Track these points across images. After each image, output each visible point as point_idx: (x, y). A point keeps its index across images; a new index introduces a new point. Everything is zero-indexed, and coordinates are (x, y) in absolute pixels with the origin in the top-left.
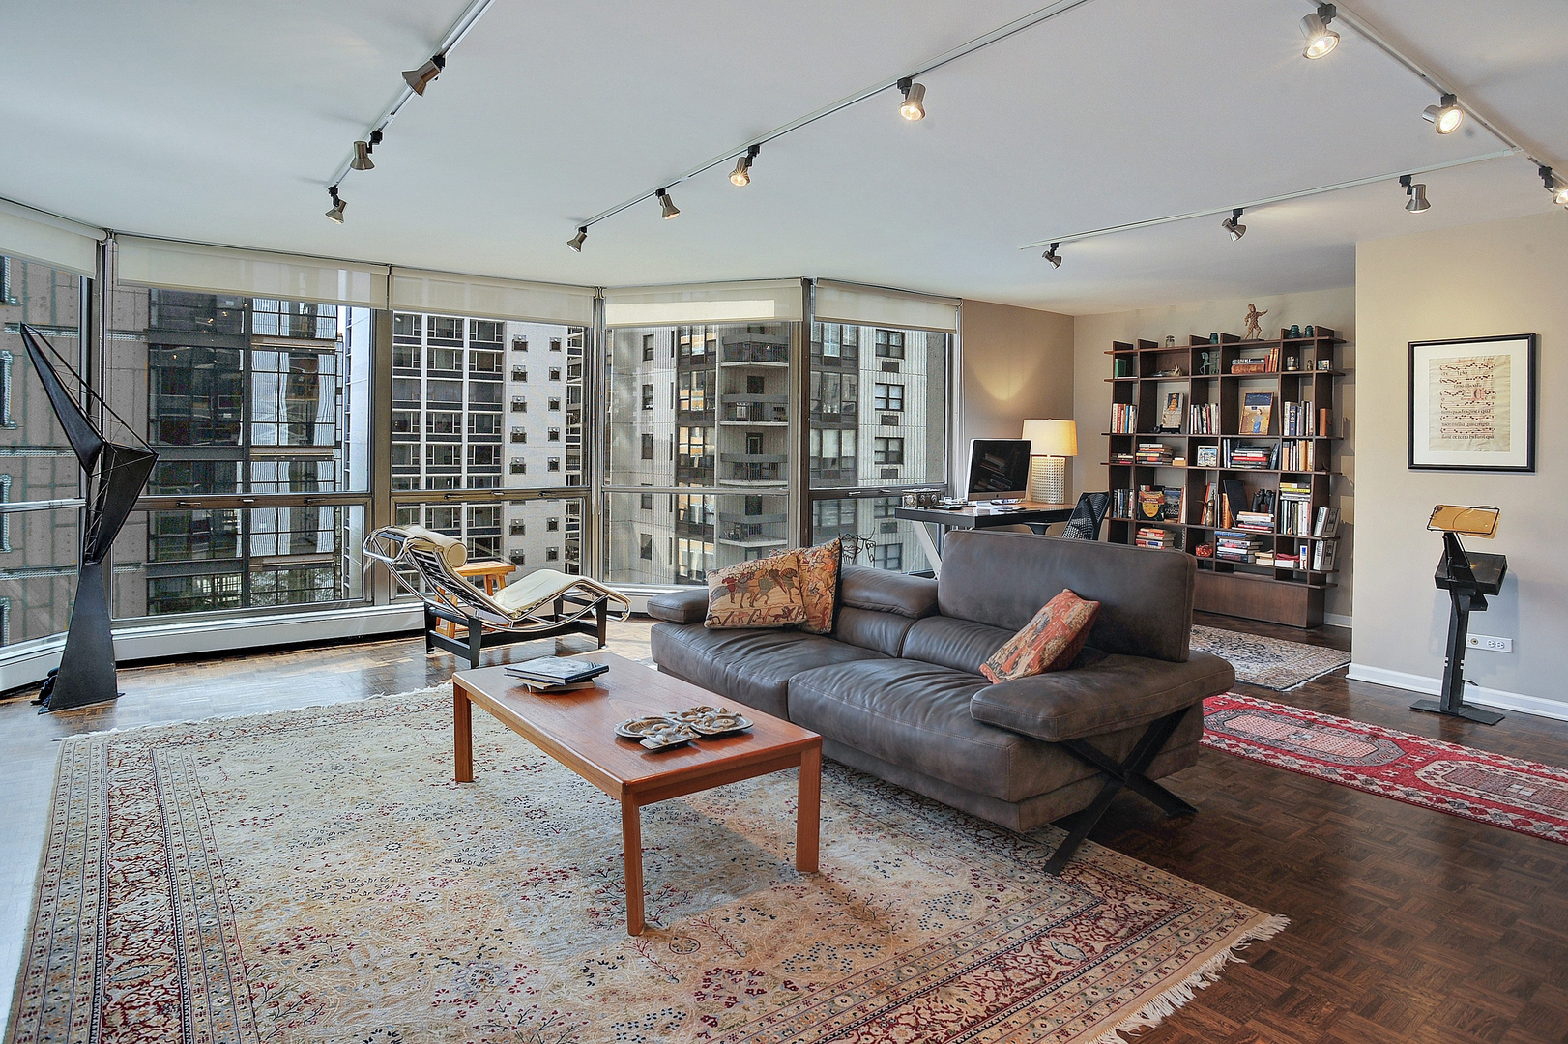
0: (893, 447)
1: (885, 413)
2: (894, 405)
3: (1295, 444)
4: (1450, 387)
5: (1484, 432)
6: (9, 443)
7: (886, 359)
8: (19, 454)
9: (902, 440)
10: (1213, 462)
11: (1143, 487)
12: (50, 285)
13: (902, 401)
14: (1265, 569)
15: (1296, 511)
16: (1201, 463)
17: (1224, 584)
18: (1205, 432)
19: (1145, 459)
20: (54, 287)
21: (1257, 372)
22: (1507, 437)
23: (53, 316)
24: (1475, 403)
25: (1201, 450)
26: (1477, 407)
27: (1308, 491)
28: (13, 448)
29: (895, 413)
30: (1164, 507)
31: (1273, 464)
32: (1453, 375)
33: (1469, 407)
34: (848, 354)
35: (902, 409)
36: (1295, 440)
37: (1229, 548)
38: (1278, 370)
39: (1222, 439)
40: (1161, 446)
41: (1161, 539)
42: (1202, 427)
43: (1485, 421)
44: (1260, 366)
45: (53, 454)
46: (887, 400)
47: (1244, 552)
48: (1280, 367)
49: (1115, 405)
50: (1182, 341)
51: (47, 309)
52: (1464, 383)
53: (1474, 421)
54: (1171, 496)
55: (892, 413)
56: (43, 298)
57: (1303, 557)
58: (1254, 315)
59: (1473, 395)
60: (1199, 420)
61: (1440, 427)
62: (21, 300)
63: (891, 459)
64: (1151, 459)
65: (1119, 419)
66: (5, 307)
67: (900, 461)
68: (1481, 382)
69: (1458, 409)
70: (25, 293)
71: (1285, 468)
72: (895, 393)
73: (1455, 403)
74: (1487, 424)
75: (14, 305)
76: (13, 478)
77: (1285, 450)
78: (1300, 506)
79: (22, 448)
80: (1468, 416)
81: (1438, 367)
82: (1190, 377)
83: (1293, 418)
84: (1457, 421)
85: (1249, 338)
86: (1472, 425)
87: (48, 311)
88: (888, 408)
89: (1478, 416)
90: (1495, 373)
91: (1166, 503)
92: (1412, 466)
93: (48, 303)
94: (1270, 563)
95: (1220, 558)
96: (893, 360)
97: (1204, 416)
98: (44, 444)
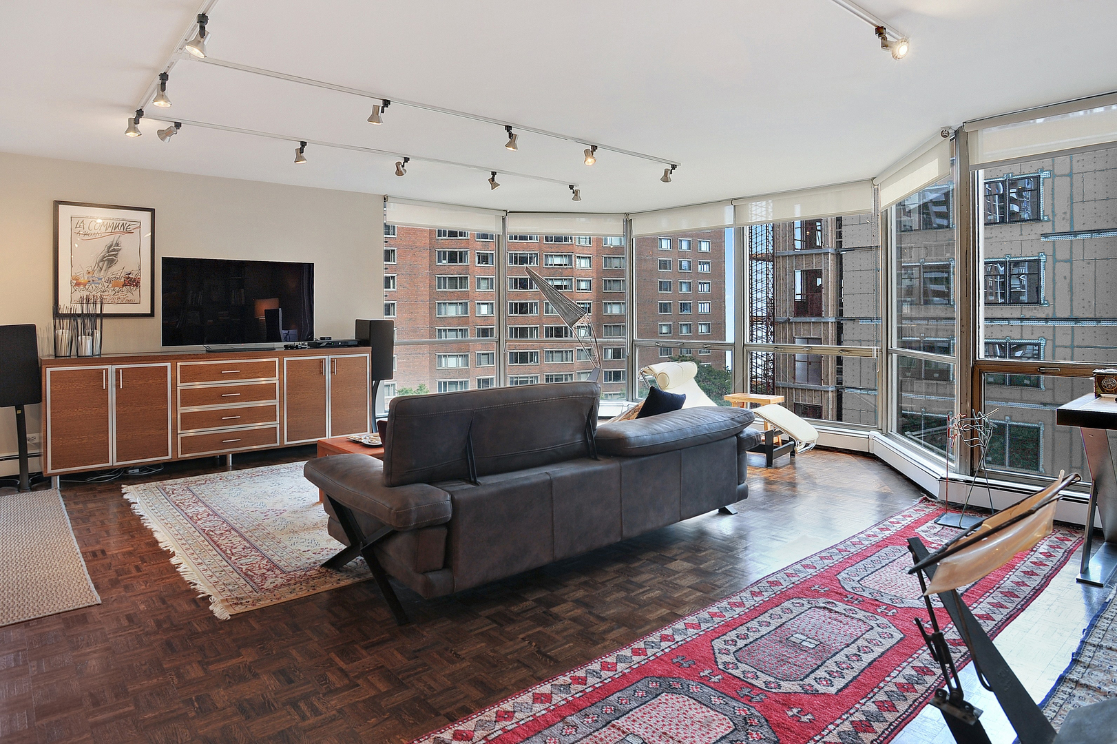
6: (1044, 316)
8: (1051, 323)
12: (1069, 203)
20: (1072, 203)
23: (1072, 225)
28: (1046, 320)
45: (1072, 323)
51: (1067, 220)
56: (1065, 213)
62: (1051, 217)
66: (1041, 224)
70: (1053, 212)
75: (1047, 221)
76: (1047, 340)
79: (1052, 319)
87: (1069, 222)
93: (1068, 216)
98: (1066, 316)
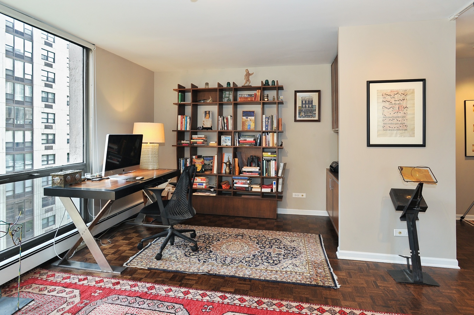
0: (51, 137)
1: (46, 124)
2: (51, 121)
3: (268, 134)
4: (387, 105)
5: (404, 127)
7: (46, 103)
9: (54, 135)
10: (229, 143)
11: (194, 157)
13: (54, 120)
14: (256, 194)
15: (270, 165)
16: (223, 144)
17: (237, 202)
18: (226, 129)
19: (196, 143)
21: (251, 100)
22: (413, 129)
24: (399, 113)
25: (223, 138)
26: (399, 115)
27: (275, 156)
29: (51, 124)
30: (204, 166)
31: (258, 144)
32: (388, 98)
33: (396, 115)
34: (28, 100)
35: (54, 123)
36: (268, 132)
37: (239, 184)
38: (260, 100)
39: (234, 132)
40: (204, 136)
41: (205, 182)
42: (225, 127)
43: (403, 122)
44: (252, 98)
46: (48, 119)
47: (247, 186)
48: (262, 99)
49: (180, 116)
50: (213, 85)
52: (393, 102)
53: (398, 122)
54: (207, 160)
55: (50, 124)
57: (274, 187)
58: (248, 75)
59: (398, 109)
60: (223, 123)
61: (382, 125)
63: (50, 142)
64: (199, 143)
65: (182, 123)
67: (54, 142)
68: (401, 102)
69: (391, 116)
71: (264, 145)
72: (51, 116)
73: (389, 113)
74: (404, 123)
77: (264, 137)
78: (271, 163)
80: (395, 120)
81: (381, 94)
82: (218, 103)
83: (267, 122)
84: (390, 122)
85: (246, 85)
86: (397, 124)
88: (47, 122)
89: (400, 119)
90: (408, 97)
91: (205, 164)
92: (369, 145)
94: (259, 190)
95: (235, 189)
96: (50, 104)
97: (225, 121)
